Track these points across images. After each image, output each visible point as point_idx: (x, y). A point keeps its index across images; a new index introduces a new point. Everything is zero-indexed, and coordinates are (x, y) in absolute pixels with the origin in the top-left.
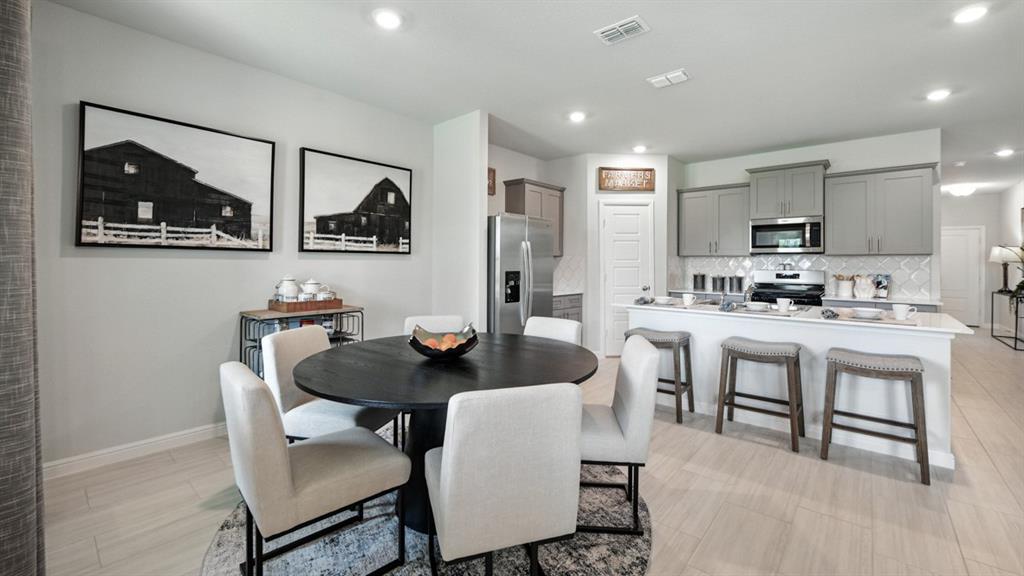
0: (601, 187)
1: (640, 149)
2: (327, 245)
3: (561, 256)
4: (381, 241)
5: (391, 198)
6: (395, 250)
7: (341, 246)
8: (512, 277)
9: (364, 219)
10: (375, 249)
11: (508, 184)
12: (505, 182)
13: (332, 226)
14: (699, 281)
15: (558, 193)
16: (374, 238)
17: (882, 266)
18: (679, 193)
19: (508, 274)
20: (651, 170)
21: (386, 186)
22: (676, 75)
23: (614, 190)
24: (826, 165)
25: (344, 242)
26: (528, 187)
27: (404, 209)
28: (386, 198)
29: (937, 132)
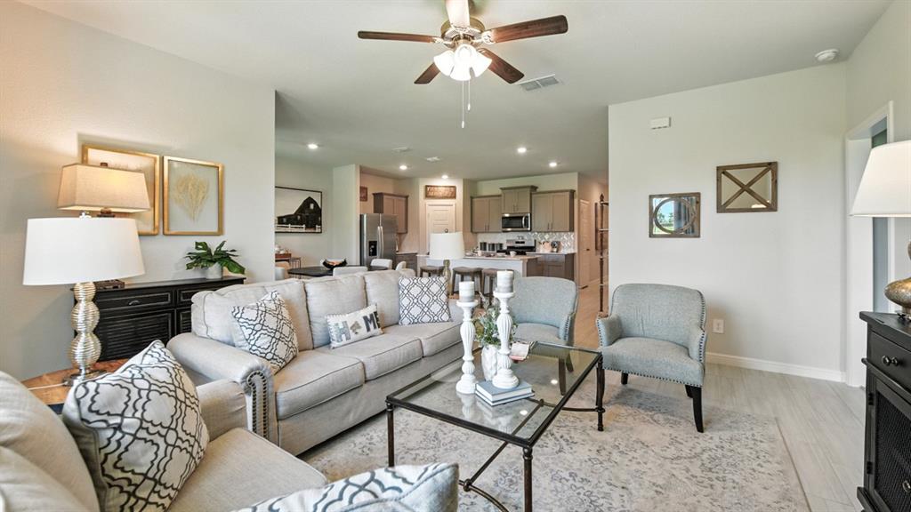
0: (427, 196)
1: (445, 177)
2: (282, 230)
3: (407, 232)
4: (307, 228)
5: (312, 206)
6: (313, 231)
7: (289, 230)
8: (373, 244)
9: (299, 217)
10: (304, 230)
11: (375, 195)
12: (374, 194)
13: (285, 220)
14: (484, 246)
15: (404, 199)
16: (304, 226)
17: (555, 237)
18: (472, 198)
19: (370, 242)
20: (454, 187)
21: (309, 200)
22: (435, 158)
23: (434, 197)
24: (534, 188)
25: (290, 228)
26: (385, 197)
27: (318, 211)
28: (309, 207)
29: (576, 174)
